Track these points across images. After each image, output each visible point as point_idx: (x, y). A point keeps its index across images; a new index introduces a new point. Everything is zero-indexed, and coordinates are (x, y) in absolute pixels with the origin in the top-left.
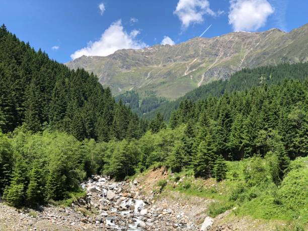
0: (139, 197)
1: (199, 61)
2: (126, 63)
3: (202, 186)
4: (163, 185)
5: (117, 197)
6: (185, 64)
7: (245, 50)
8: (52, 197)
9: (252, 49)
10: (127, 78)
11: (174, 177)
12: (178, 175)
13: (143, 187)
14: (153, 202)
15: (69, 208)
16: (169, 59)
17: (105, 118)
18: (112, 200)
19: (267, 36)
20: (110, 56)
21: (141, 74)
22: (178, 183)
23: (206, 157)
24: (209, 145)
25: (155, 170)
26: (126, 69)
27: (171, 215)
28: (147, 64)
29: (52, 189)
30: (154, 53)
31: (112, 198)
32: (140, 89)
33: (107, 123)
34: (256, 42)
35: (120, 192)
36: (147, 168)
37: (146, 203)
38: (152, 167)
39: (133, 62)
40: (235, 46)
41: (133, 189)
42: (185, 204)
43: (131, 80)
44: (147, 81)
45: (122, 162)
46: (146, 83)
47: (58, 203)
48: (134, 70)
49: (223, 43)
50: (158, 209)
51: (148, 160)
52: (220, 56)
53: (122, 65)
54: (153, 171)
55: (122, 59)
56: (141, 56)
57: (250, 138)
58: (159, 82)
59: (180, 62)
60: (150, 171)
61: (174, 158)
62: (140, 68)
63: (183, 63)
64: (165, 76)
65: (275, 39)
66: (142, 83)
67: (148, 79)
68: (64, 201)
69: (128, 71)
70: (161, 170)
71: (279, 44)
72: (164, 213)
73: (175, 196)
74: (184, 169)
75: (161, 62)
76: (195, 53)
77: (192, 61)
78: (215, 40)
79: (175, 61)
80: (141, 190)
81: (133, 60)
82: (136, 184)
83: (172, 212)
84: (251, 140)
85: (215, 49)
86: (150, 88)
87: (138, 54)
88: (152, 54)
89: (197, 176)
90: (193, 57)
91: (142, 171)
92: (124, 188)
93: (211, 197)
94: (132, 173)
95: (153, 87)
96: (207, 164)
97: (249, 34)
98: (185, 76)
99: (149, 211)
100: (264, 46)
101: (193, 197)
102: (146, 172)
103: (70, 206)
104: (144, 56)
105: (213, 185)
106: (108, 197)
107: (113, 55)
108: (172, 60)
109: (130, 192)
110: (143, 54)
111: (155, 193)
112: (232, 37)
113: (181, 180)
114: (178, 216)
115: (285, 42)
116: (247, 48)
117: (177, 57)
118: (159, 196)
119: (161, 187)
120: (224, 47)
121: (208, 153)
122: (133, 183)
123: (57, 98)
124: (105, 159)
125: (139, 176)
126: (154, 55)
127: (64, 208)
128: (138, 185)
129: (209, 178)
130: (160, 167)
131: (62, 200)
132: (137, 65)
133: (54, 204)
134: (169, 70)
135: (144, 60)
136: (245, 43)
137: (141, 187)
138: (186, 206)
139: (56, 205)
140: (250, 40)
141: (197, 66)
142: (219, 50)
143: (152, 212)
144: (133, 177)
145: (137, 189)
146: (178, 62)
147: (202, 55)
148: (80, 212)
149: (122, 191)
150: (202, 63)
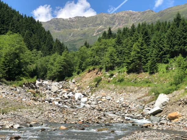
0: (77, 91)
1: (103, 27)
2: (58, 27)
3: (136, 79)
4: (99, 81)
5: (59, 90)
6: (94, 29)
7: (131, 22)
8: (4, 77)
9: (135, 21)
10: (58, 36)
11: (108, 74)
12: (112, 72)
13: (81, 84)
14: (90, 94)
15: (20, 88)
16: (84, 26)
17: (47, 46)
18: (55, 92)
19: (145, 14)
20: (48, 22)
21: (67, 34)
22: (112, 79)
23: (139, 55)
24: (142, 45)
25: (89, 71)
26: (58, 30)
27: (110, 101)
28: (71, 28)
29: (4, 70)
30: (76, 21)
31: (55, 91)
32: (66, 43)
33: (48, 49)
34: (138, 17)
35: (61, 88)
36: (83, 71)
37: (83, 94)
38: (87, 70)
39: (63, 26)
40: (125, 19)
41: (72, 86)
42: (122, 92)
43: (61, 37)
44: (70, 38)
45: (62, 66)
46: (70, 40)
47: (10, 83)
48: (63, 31)
49: (118, 17)
50: (97, 97)
51: (83, 65)
52: (116, 25)
53: (55, 28)
54: (88, 72)
55: (56, 24)
56: (68, 23)
57: (170, 45)
58: (78, 39)
59: (91, 28)
60: (85, 73)
61: (108, 59)
62: (66, 30)
63: (93, 28)
64: (82, 36)
65: (150, 16)
66: (67, 39)
67: (71, 37)
68: (15, 82)
69: (59, 32)
70: (95, 71)
71: (152, 19)
72: (103, 100)
73: (111, 88)
74: (116, 68)
75: (80, 27)
76: (101, 23)
77: (99, 27)
78: (113, 15)
79: (88, 27)
80: (78, 86)
81: (62, 25)
82: (74, 83)
83: (111, 99)
84: (171, 47)
85: (113, 21)
86: (72, 42)
87: (65, 21)
88: (74, 22)
89: (129, 72)
90: (100, 25)
91: (78, 73)
92: (65, 85)
93: (147, 86)
94: (70, 75)
95: (74, 42)
96: (140, 61)
97: (134, 12)
98: (94, 36)
99: (89, 99)
100: (143, 20)
101: (128, 87)
102: (82, 74)
103: (21, 86)
104: (69, 23)
105: (147, 77)
106: (52, 90)
107: (50, 21)
108: (86, 26)
109: (69, 88)
110: (68, 21)
111: (91, 87)
112: (123, 14)
113: (114, 76)
114: (118, 101)
115: (155, 18)
116: (132, 21)
117: (89, 25)
118: (95, 90)
119: (96, 83)
120: (118, 19)
121: (141, 52)
122: (71, 81)
123: (13, 27)
124: (49, 66)
125: (76, 77)
126: (75, 23)
127: (16, 87)
128: (76, 83)
129: (142, 72)
130: (94, 69)
131: (14, 81)
132: (65, 28)
133: (5, 83)
134: (84, 32)
135: (69, 25)
136: (131, 18)
137: (79, 84)
138: (124, 94)
139: (8, 85)
140: (134, 16)
141: (102, 30)
142: (115, 21)
143: (92, 100)
144: (71, 78)
145: (75, 86)
146: (90, 27)
147: (105, 24)
148: (31, 93)
149: (63, 88)
150: (105, 29)
